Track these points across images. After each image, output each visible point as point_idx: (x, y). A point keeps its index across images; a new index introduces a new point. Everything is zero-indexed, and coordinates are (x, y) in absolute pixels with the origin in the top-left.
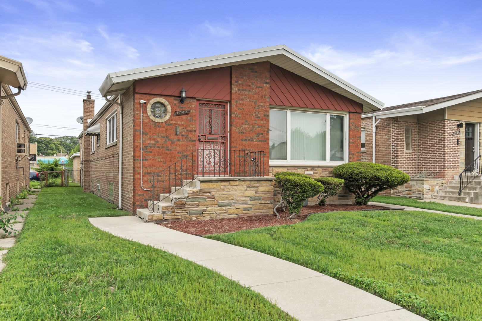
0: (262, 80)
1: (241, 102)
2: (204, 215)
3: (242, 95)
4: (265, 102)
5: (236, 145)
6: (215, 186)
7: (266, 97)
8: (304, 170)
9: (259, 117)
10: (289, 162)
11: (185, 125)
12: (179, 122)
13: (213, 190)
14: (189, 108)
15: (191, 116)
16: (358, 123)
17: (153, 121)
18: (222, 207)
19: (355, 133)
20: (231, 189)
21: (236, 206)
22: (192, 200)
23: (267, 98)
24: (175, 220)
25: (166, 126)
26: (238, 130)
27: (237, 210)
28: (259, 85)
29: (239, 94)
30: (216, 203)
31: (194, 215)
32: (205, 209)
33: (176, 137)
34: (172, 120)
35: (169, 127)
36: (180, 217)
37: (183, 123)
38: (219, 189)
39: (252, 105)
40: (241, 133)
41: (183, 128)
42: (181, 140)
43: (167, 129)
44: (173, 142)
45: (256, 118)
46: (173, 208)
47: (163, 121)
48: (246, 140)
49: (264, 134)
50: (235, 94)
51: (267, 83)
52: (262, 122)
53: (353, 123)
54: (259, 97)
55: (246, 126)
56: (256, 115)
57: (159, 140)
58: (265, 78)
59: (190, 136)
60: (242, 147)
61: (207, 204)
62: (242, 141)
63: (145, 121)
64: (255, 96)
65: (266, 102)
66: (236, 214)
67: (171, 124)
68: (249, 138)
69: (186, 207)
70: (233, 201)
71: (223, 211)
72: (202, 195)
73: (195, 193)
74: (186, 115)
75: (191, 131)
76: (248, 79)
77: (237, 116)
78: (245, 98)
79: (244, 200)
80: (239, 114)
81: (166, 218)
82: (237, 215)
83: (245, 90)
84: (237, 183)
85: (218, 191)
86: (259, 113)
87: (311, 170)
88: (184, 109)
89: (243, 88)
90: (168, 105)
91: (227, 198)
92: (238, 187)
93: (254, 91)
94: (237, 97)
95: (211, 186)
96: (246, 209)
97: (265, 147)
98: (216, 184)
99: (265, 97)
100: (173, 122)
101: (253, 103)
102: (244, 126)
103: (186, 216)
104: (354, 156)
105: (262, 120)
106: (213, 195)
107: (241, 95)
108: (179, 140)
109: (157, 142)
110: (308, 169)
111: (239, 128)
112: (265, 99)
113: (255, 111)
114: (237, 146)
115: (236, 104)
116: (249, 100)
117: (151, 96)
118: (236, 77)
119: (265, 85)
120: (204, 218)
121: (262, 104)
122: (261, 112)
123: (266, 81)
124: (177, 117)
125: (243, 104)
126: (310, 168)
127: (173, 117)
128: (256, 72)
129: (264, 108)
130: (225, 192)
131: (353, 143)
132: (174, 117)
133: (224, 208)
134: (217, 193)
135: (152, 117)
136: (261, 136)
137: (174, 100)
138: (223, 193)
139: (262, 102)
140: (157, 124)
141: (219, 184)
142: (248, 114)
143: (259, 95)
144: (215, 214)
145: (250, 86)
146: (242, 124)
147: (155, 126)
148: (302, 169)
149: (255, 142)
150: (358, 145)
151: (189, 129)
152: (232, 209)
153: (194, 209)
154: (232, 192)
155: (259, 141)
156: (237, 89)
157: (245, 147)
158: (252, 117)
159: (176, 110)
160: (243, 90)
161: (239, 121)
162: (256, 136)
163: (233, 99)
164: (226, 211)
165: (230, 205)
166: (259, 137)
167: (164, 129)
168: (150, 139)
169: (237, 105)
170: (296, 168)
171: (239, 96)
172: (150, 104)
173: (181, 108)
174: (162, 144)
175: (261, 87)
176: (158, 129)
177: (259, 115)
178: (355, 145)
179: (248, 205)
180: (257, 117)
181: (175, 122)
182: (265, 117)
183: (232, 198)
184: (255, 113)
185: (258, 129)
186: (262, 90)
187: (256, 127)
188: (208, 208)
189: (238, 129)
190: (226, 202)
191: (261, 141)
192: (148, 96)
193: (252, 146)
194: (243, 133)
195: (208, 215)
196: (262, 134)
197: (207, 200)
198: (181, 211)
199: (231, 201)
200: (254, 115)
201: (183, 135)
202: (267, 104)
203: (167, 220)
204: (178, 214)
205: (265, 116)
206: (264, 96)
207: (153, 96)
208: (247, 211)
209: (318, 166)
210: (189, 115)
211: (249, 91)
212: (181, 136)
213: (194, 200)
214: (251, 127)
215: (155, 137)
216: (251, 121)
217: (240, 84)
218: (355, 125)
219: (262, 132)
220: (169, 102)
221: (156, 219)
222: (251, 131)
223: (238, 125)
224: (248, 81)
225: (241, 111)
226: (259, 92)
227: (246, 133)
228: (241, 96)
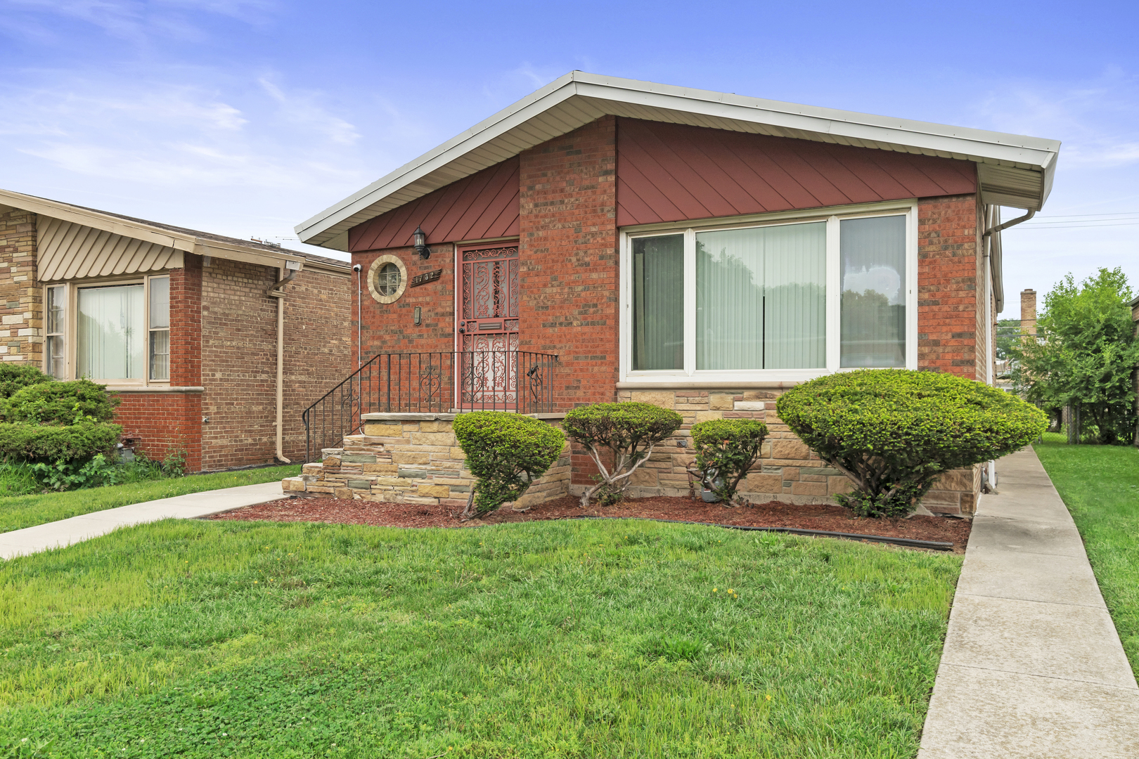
0: (594, 168)
1: (541, 233)
2: (373, 491)
3: (545, 216)
4: (603, 224)
5: (531, 337)
6: (392, 432)
7: (606, 209)
8: (732, 396)
9: (587, 264)
10: (689, 374)
11: (432, 303)
12: (420, 299)
13: (389, 441)
14: (439, 266)
15: (442, 283)
16: (958, 233)
17: (378, 303)
18: (406, 479)
19: (944, 268)
20: (424, 439)
21: (435, 479)
22: (351, 458)
23: (609, 211)
24: (324, 496)
25: (399, 309)
26: (535, 302)
27: (437, 487)
28: (586, 183)
29: (536, 216)
30: (393, 469)
31: (355, 490)
32: (374, 478)
33: (417, 329)
34: (409, 296)
35: (404, 311)
36: (332, 490)
37: (428, 299)
38: (400, 438)
39: (568, 237)
40: (542, 308)
41: (430, 311)
42: (425, 336)
43: (400, 316)
44: (411, 341)
45: (578, 268)
46: (321, 472)
47: (394, 300)
48: (553, 325)
49: (599, 307)
50: (527, 217)
51: (606, 173)
52: (594, 276)
53: (933, 235)
54: (586, 213)
55: (555, 290)
56: (578, 260)
57: (387, 337)
58: (603, 160)
59: (441, 325)
60: (543, 342)
61: (378, 469)
62: (544, 326)
63: (366, 303)
64: (576, 212)
65: (606, 223)
66: (435, 498)
67: (408, 304)
68: (562, 319)
69: (342, 471)
70: (428, 467)
71: (409, 488)
72: (368, 450)
73: (357, 444)
74: (435, 283)
75: (443, 315)
76: (559, 173)
77: (533, 269)
78: (550, 222)
79: (449, 467)
80: (538, 263)
81: (310, 489)
82: (437, 500)
83: (552, 203)
84: (435, 426)
85: (398, 442)
86: (586, 252)
87: (758, 398)
88: (430, 271)
89: (546, 198)
90: (401, 267)
91: (413, 460)
92: (439, 436)
93: (572, 200)
94: (531, 224)
95: (383, 432)
96: (458, 488)
97: (601, 340)
98: (392, 427)
99: (602, 210)
100: (412, 300)
101: (572, 231)
102: (548, 290)
103: (342, 489)
104: (940, 350)
105: (595, 270)
106: (388, 451)
107: (541, 217)
108: (421, 336)
109: (384, 342)
110: (746, 394)
111: (537, 296)
112: (604, 215)
113: (577, 249)
114: (533, 341)
115: (531, 240)
116: (560, 226)
117: (374, 254)
118: (530, 177)
119: (601, 179)
120: (373, 499)
121: (594, 229)
122: (591, 251)
123: (604, 168)
124: (418, 289)
125: (546, 239)
126: (752, 393)
127: (411, 290)
128: (579, 152)
129: (599, 239)
130: (411, 447)
131: (935, 303)
132: (413, 289)
133: (409, 480)
134: (396, 446)
135: (375, 295)
136: (592, 310)
137: (413, 254)
138: (407, 447)
139: (594, 225)
140: (385, 307)
141: (399, 427)
142: (557, 261)
143: (586, 207)
144: (393, 492)
145: (562, 190)
146: (545, 286)
147: (381, 312)
148: (723, 395)
149: (577, 327)
150: (961, 308)
151: (440, 310)
152: (426, 485)
153: (355, 477)
154: (426, 447)
155: (587, 324)
156: (531, 205)
157: (551, 342)
158: (569, 266)
159: (415, 273)
160: (546, 204)
161: (536, 279)
162: (580, 313)
163: (524, 230)
164: (414, 488)
165: (422, 475)
166: (585, 313)
167: (395, 316)
168: (373, 338)
169: (533, 242)
170: (703, 392)
171: (537, 220)
172: (372, 269)
173: (426, 268)
174: (393, 347)
175: (593, 187)
176: (385, 316)
177: (587, 259)
178: (946, 308)
179: (460, 480)
180: (582, 265)
181: (414, 300)
182: (602, 262)
183: (424, 459)
184: (577, 254)
185: (583, 294)
186: (594, 193)
187: (580, 288)
188: (379, 478)
189: (535, 299)
190: (413, 468)
191: (593, 324)
192: (370, 255)
193: (568, 337)
194: (547, 308)
195: (379, 491)
196: (595, 306)
197: (378, 460)
198: (334, 479)
199: (423, 467)
200: (574, 259)
201: (427, 326)
202: (609, 227)
203: (311, 492)
204: (329, 484)
205: (602, 258)
206: (599, 209)
207: (378, 253)
208: (457, 493)
209: (776, 385)
210: (439, 281)
211: (562, 202)
212: (424, 328)
213: (354, 458)
214: (566, 290)
215: (382, 333)
216: (567, 276)
217: (538, 193)
218: (946, 241)
219: (595, 301)
220: (403, 259)
221: (294, 489)
222: (566, 302)
223: (535, 290)
224: (558, 178)
225: (540, 255)
226: (586, 201)
227: (553, 308)
228: (541, 220)
